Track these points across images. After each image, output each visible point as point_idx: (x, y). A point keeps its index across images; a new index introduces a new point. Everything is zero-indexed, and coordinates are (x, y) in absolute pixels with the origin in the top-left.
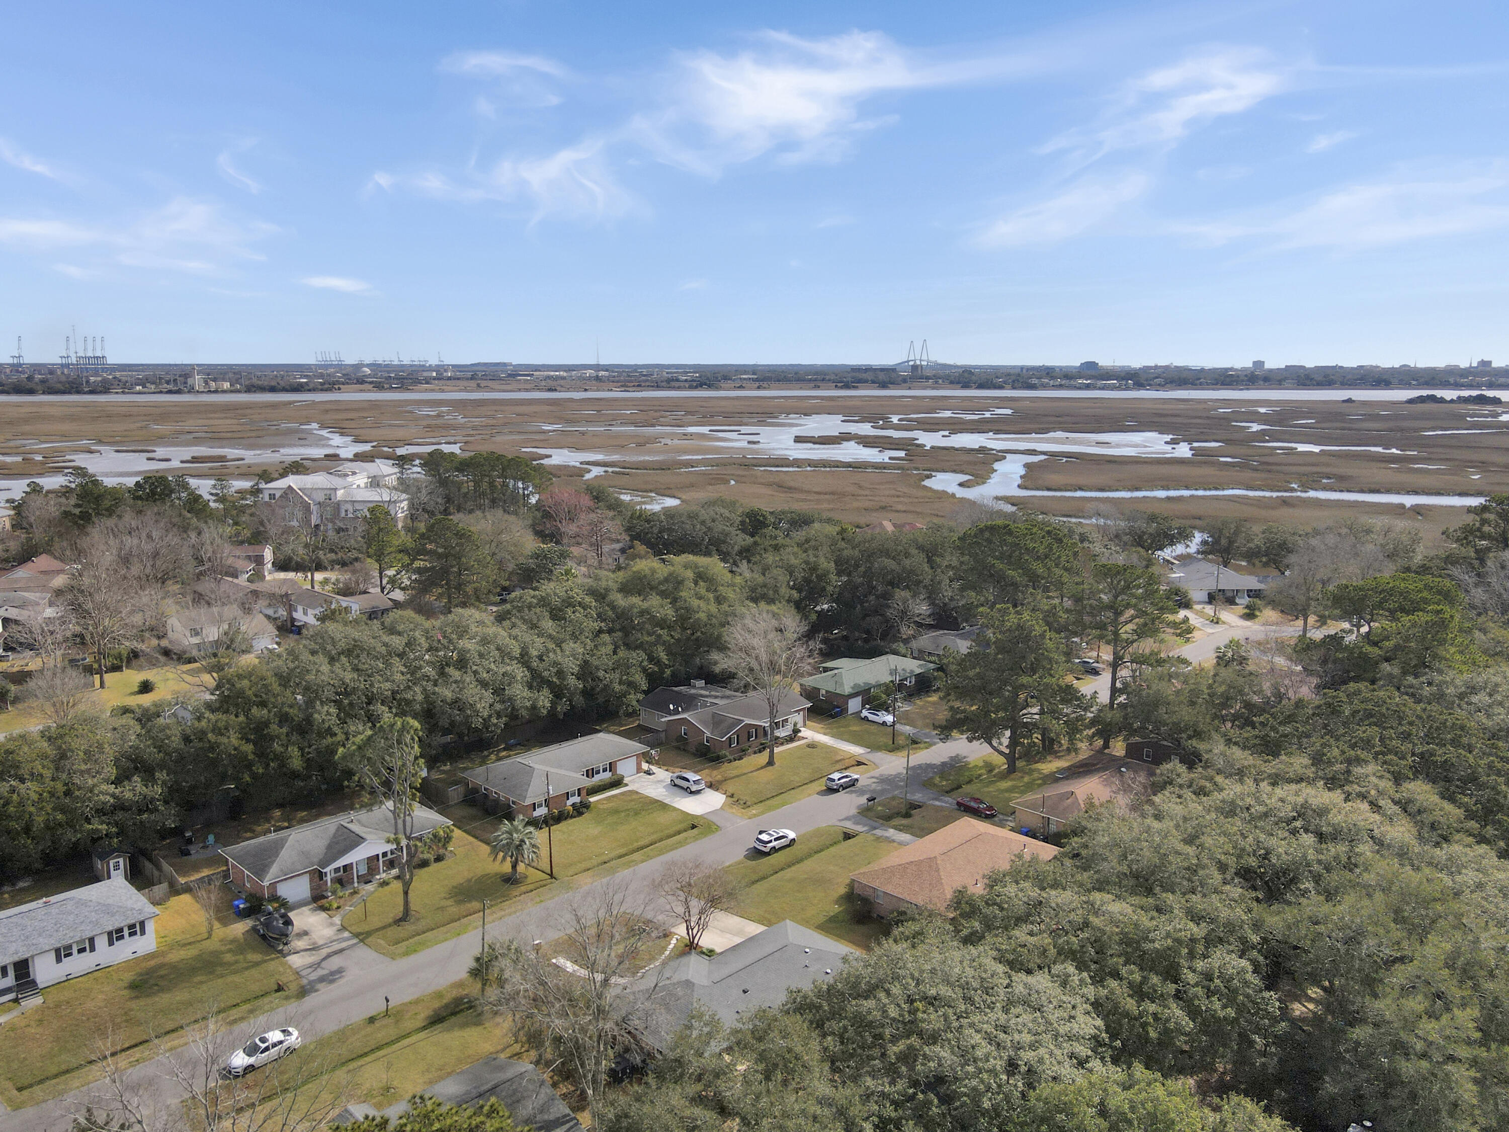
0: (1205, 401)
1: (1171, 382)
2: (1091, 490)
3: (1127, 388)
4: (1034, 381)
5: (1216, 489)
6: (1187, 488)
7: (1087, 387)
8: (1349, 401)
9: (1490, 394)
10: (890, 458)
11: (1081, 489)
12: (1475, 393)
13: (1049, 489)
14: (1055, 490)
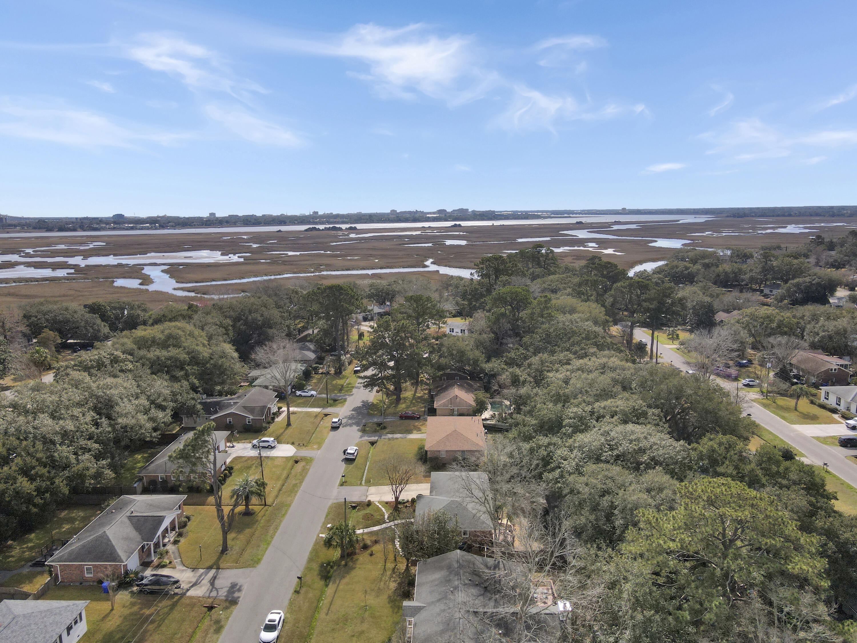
0: (211, 234)
1: (179, 225)
2: (220, 280)
3: (156, 229)
4: (95, 226)
5: (280, 275)
6: (266, 275)
7: (132, 228)
8: (280, 231)
9: (338, 226)
10: (67, 274)
11: (214, 280)
12: (331, 226)
13: (196, 282)
14: (200, 282)
